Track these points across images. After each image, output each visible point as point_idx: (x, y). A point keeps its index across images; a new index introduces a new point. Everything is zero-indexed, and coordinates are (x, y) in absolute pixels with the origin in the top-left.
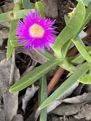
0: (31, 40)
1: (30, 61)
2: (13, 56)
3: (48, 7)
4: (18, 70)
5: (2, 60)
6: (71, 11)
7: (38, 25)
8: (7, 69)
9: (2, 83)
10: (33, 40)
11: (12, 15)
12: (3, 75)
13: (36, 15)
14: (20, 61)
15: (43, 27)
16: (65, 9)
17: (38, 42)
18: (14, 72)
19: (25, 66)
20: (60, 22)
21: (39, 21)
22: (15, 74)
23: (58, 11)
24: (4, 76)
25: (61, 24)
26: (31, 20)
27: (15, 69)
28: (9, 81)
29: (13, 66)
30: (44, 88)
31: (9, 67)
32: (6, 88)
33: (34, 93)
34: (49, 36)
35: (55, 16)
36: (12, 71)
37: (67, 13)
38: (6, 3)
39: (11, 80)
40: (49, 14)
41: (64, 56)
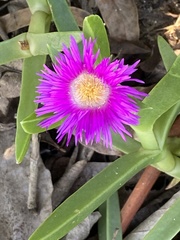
0: (76, 117)
1: (76, 149)
2: (35, 140)
3: (115, 14)
4: (47, 173)
5: (7, 147)
6: (172, 21)
7: (92, 77)
8: (21, 169)
9: (10, 206)
10: (80, 117)
11: (25, 44)
12: (11, 184)
13: (88, 51)
14: (52, 147)
15: (107, 81)
16: (158, 17)
17: (95, 120)
18: (39, 178)
19: (63, 159)
20: (147, 51)
21: (95, 66)
22: (41, 183)
23: (140, 21)
24: (14, 186)
25: (147, 55)
26: (75, 63)
27: (40, 169)
28: (26, 200)
29: (34, 163)
30: (112, 217)
31: (25, 164)
32: (20, 217)
33: (89, 229)
34: (122, 104)
35: (133, 34)
36: (33, 176)
37: (161, 26)
38: (11, 8)
39: (30, 198)
40: (117, 30)
41: (162, 142)
